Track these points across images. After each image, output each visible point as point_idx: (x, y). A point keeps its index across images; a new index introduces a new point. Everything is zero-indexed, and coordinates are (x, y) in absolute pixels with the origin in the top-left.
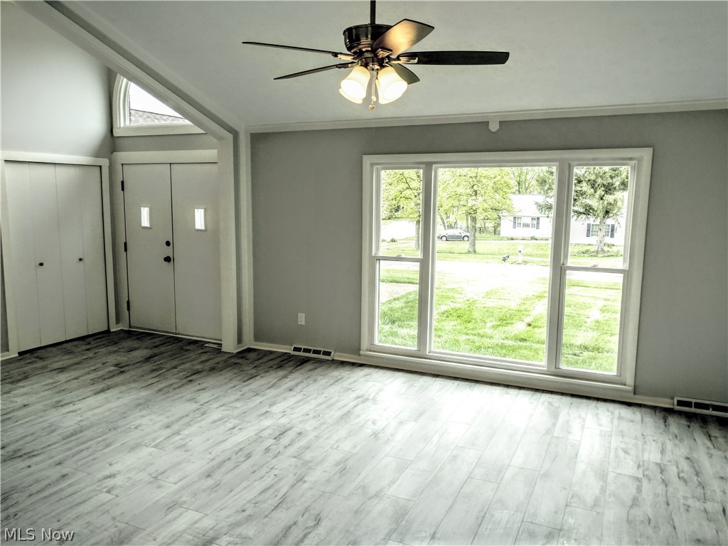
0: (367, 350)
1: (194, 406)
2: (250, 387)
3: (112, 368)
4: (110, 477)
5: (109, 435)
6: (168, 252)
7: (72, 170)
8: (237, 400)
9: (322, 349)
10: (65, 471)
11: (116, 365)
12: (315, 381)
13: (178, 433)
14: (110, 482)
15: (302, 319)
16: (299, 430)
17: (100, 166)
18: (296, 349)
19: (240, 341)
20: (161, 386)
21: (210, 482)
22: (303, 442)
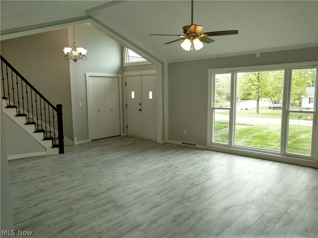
0: (209, 144)
1: (143, 157)
2: (163, 153)
3: (120, 146)
4: (114, 173)
5: (115, 163)
6: (140, 107)
7: (109, 79)
8: (158, 157)
9: (193, 143)
10: (101, 171)
11: (121, 145)
12: (187, 153)
13: (136, 164)
14: (114, 174)
15: (185, 132)
16: (176, 166)
17: (119, 77)
18: (183, 143)
19: (163, 139)
20: (134, 152)
21: (143, 177)
22: (176, 170)
